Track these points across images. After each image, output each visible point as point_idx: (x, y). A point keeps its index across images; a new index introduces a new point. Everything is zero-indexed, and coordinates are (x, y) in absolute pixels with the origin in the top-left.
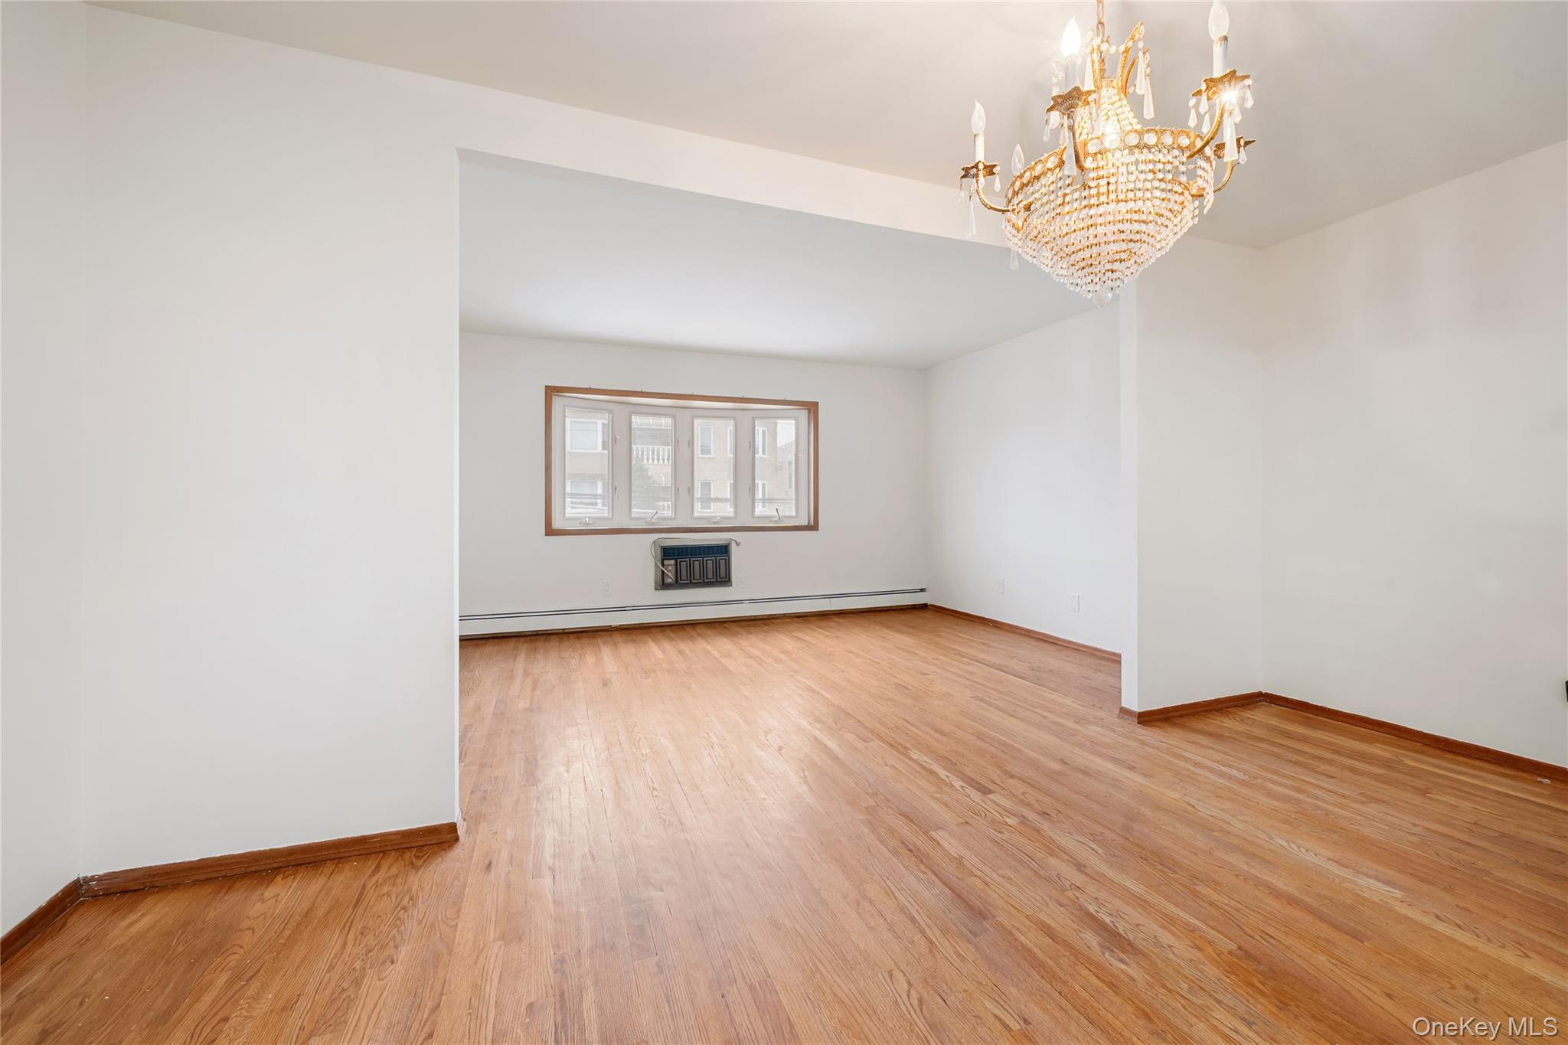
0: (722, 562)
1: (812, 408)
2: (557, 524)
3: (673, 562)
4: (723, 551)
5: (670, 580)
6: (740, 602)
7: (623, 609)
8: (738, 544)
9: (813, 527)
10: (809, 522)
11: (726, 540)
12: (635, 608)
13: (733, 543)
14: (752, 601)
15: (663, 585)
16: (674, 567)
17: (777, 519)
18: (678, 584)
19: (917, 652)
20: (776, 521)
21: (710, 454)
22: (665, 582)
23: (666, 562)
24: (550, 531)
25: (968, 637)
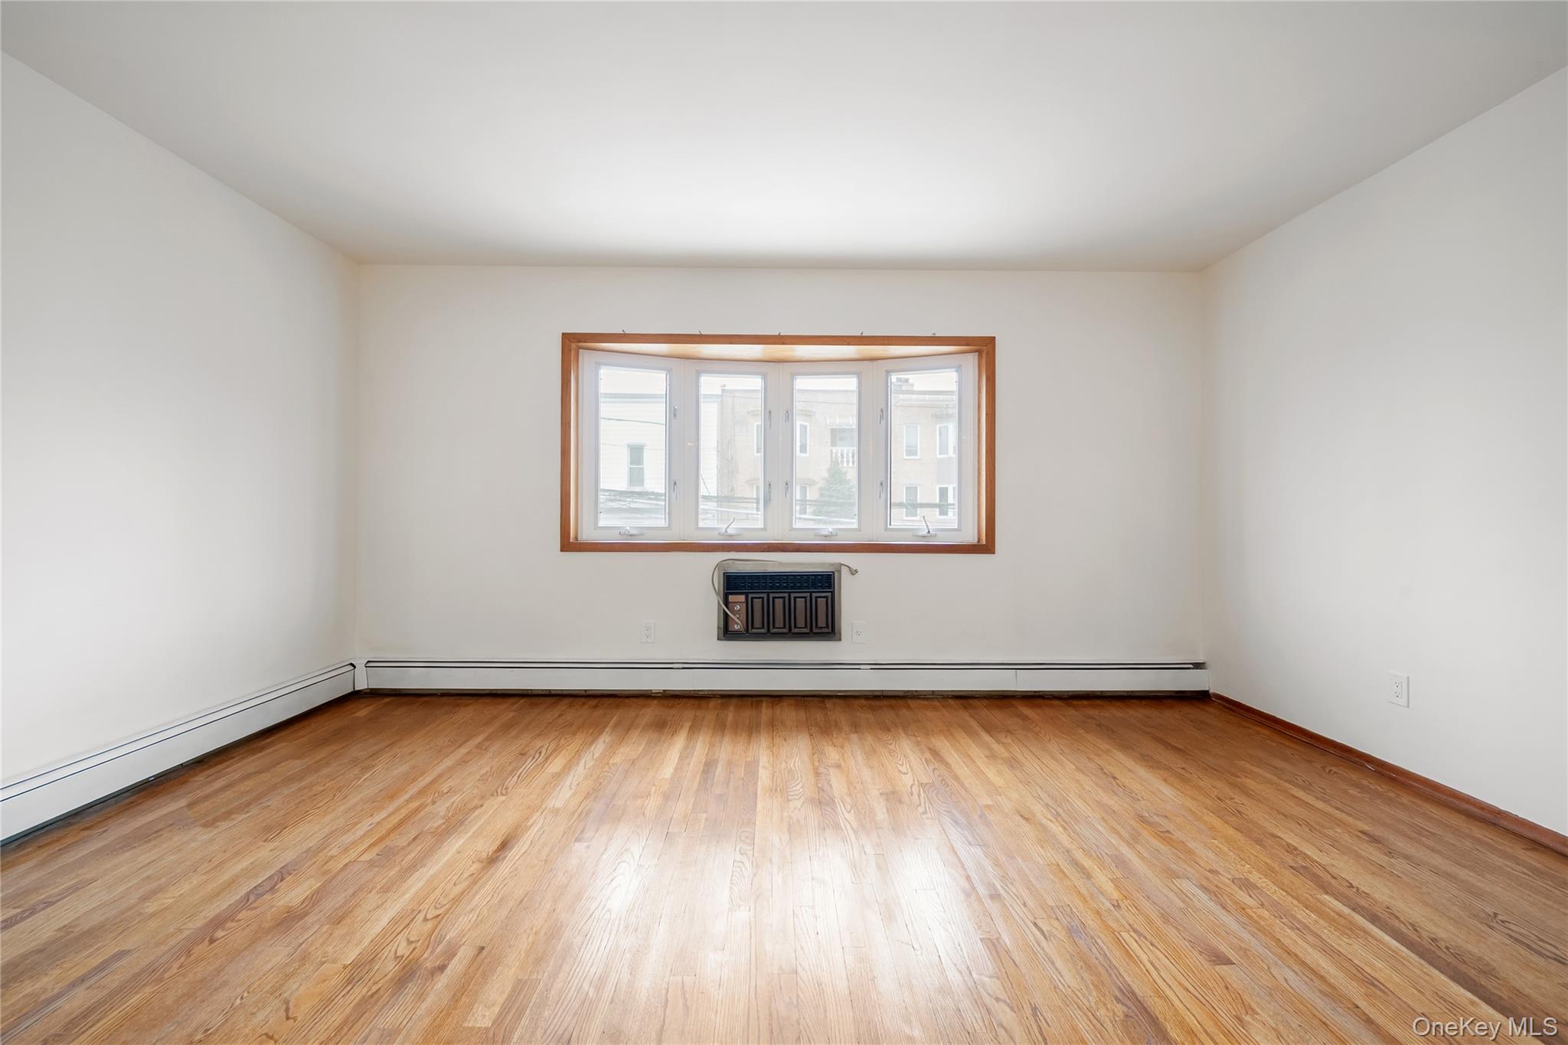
0: (822, 602)
1: (984, 348)
2: (587, 533)
3: (742, 598)
4: (824, 583)
5: (736, 627)
6: (855, 666)
7: (668, 666)
8: (854, 572)
9: (985, 546)
10: (979, 542)
11: (832, 565)
12: (688, 666)
13: (844, 571)
14: (877, 666)
15: (727, 633)
16: (745, 605)
17: (925, 533)
18: (748, 634)
19: (1192, 845)
20: (924, 537)
21: (917, 455)
22: (730, 629)
23: (731, 598)
24: (568, 544)
25: (1320, 805)
